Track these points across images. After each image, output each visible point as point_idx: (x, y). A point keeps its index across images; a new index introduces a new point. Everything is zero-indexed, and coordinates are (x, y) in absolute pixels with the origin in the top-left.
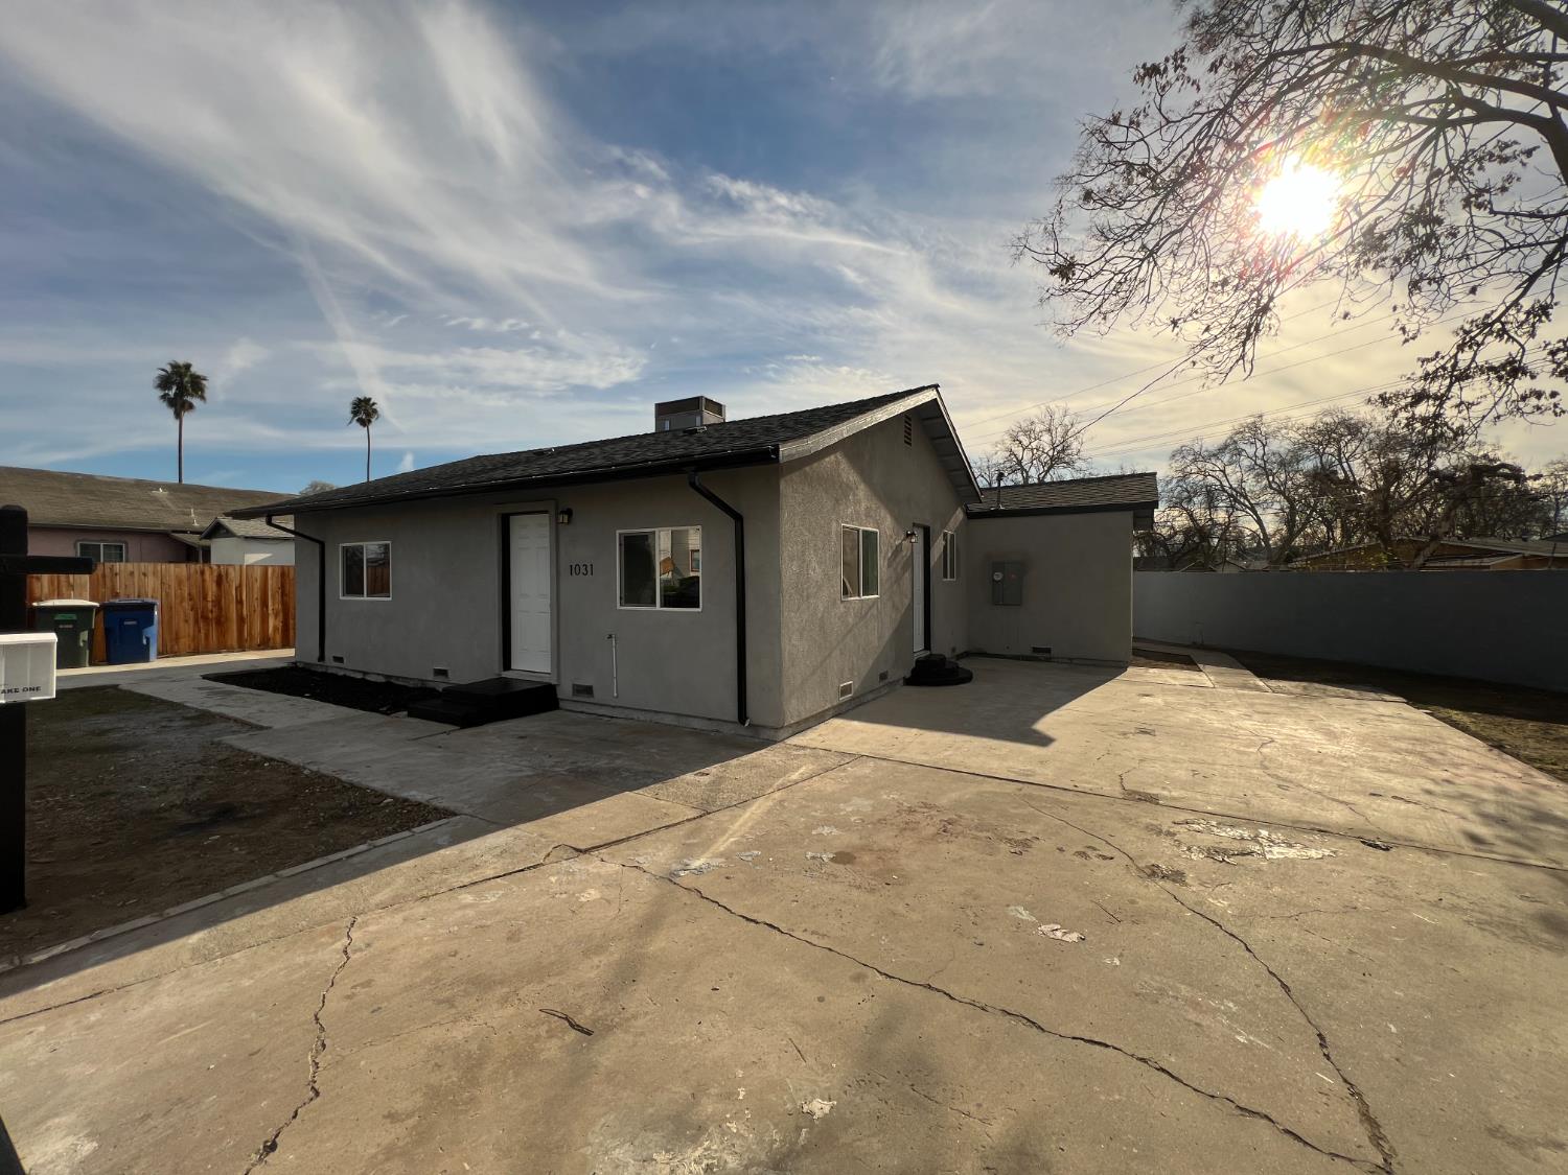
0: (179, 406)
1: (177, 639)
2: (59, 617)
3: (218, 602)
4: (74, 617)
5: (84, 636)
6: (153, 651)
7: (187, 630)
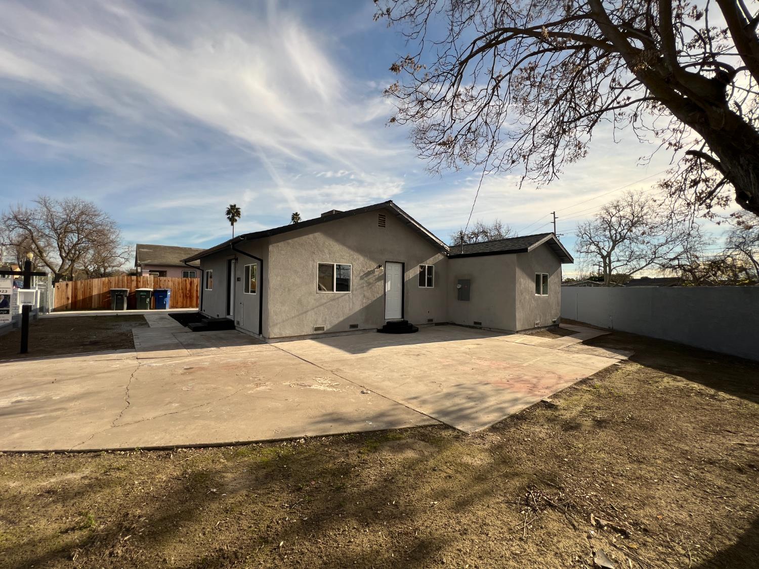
0: (232, 220)
1: (177, 303)
2: (142, 294)
3: (190, 290)
4: (145, 294)
5: (148, 300)
6: (167, 306)
7: (180, 300)
